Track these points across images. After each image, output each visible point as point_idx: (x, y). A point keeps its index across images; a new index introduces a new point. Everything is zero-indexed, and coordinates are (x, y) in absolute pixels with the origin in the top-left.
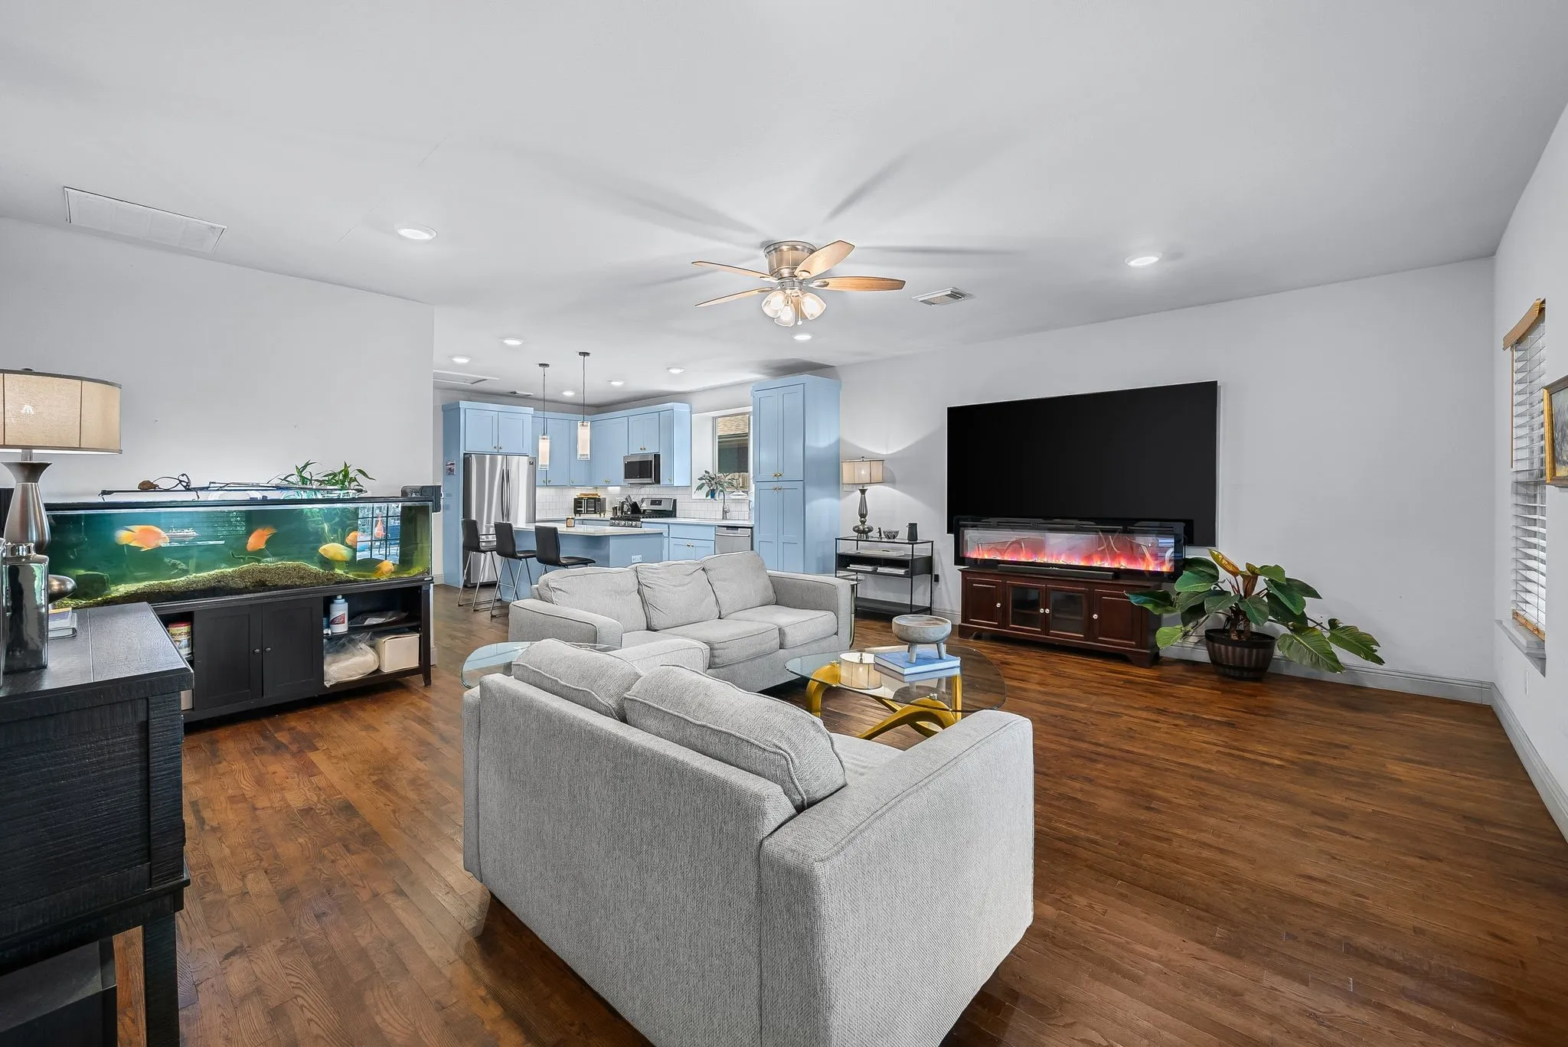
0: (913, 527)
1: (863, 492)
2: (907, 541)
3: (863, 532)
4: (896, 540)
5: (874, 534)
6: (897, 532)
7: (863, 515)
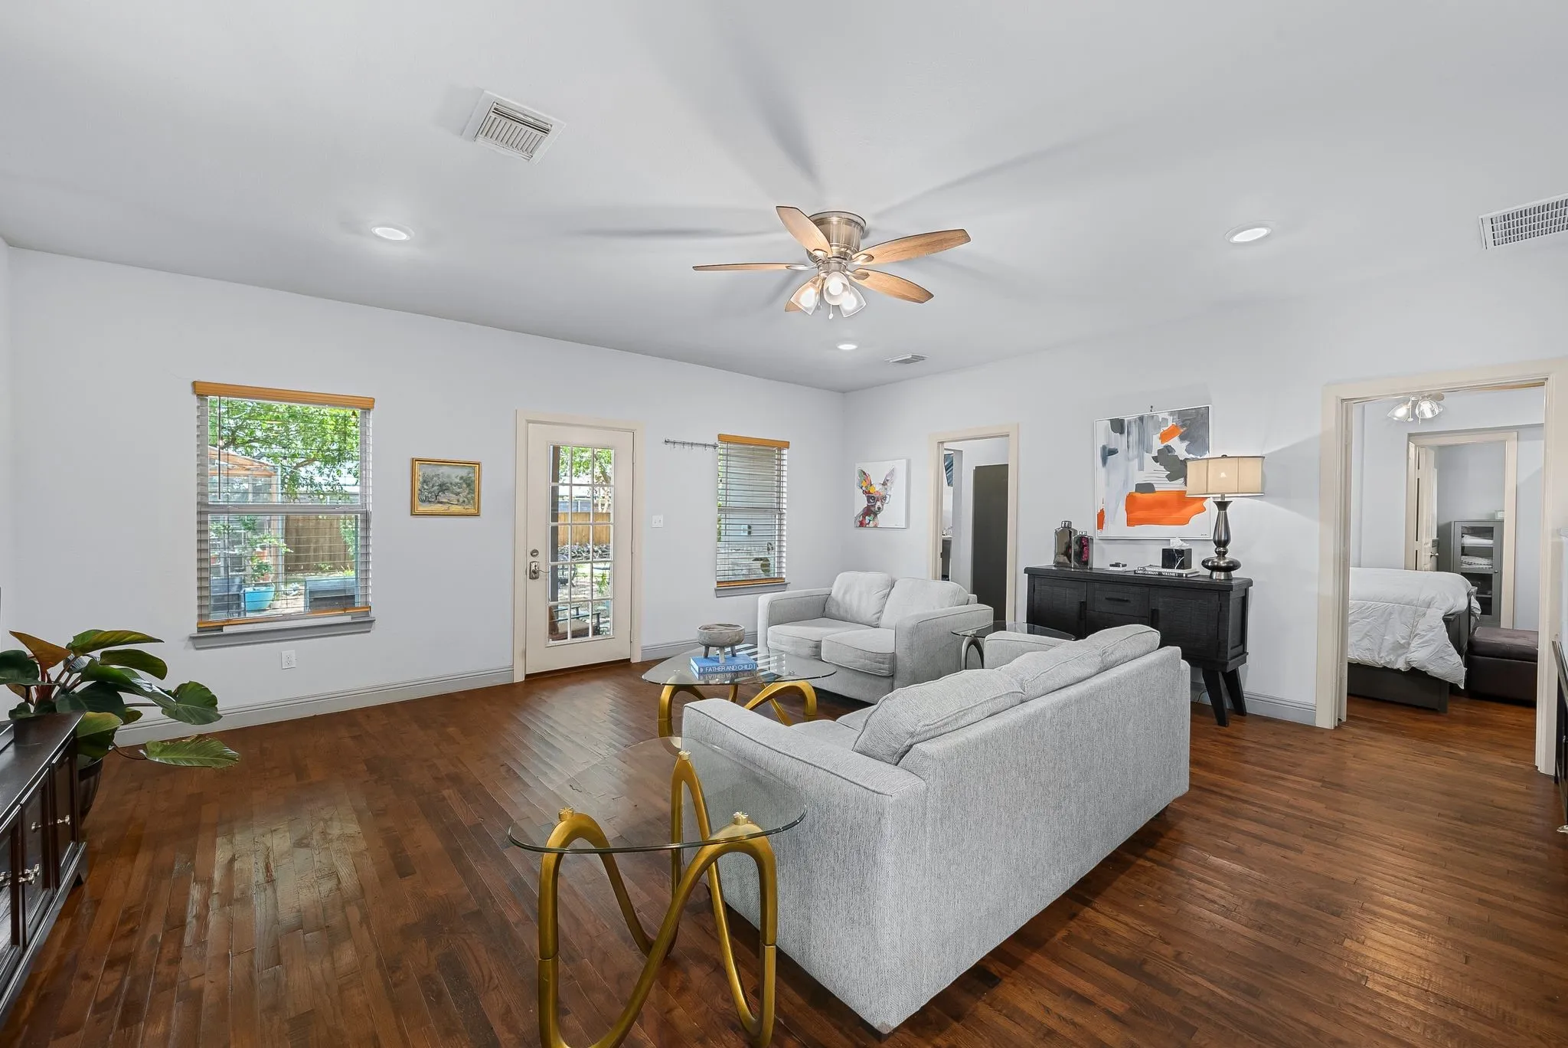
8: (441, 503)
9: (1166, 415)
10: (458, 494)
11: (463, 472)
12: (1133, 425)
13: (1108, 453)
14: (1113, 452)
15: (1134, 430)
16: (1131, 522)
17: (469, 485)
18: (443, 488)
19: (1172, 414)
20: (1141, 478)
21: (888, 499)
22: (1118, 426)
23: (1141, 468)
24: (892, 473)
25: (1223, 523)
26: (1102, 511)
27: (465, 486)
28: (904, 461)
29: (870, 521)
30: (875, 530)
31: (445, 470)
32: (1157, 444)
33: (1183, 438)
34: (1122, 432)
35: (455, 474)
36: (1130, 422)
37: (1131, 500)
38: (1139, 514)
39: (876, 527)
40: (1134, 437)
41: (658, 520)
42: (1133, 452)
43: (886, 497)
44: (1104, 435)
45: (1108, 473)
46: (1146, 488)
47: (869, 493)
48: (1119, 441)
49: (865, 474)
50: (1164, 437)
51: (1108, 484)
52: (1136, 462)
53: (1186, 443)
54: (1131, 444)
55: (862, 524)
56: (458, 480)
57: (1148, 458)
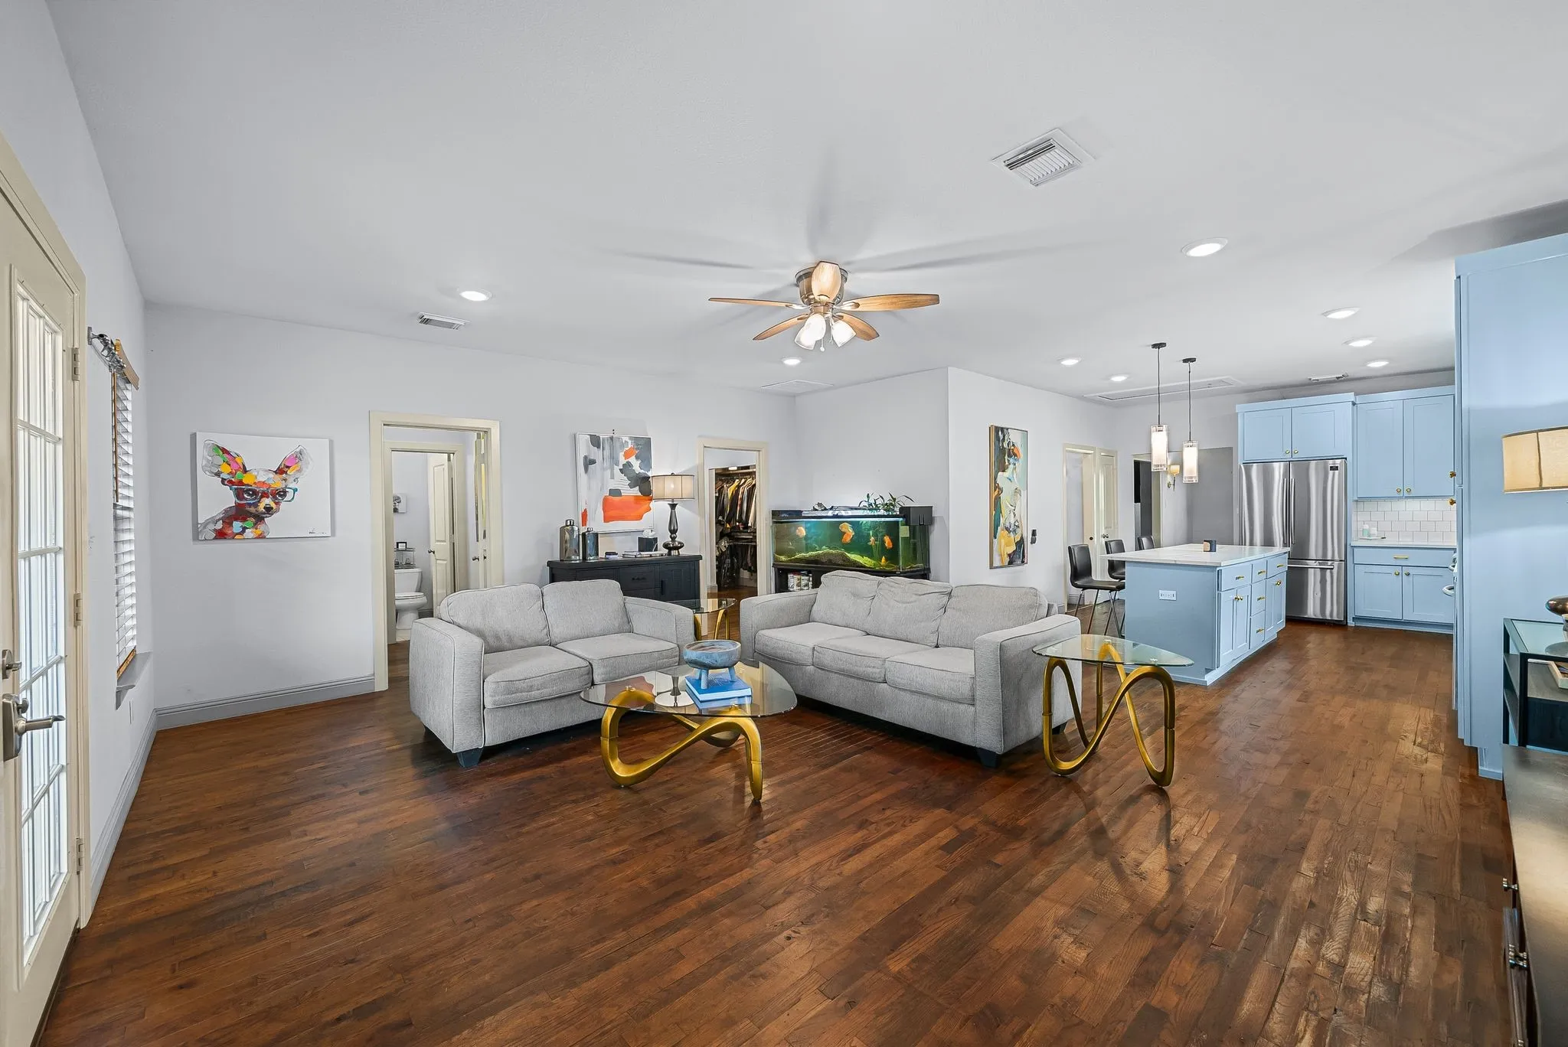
9: (627, 439)
12: (606, 441)
13: (589, 462)
14: (593, 462)
15: (607, 447)
16: (607, 519)
19: (631, 438)
20: (613, 485)
21: (289, 496)
22: (595, 441)
23: (612, 477)
24: (297, 457)
25: (673, 519)
26: (585, 510)
28: (327, 441)
29: (244, 529)
30: (261, 543)
32: (622, 461)
33: (637, 458)
34: (598, 447)
36: (603, 439)
37: (606, 504)
38: (612, 513)
39: (261, 537)
40: (607, 452)
42: (607, 464)
43: (285, 493)
44: (584, 448)
45: (589, 478)
46: (615, 492)
47: (241, 483)
48: (596, 454)
49: (224, 451)
50: (627, 455)
51: (589, 488)
52: (609, 471)
53: (639, 462)
54: (605, 457)
55: (221, 535)
57: (617, 469)
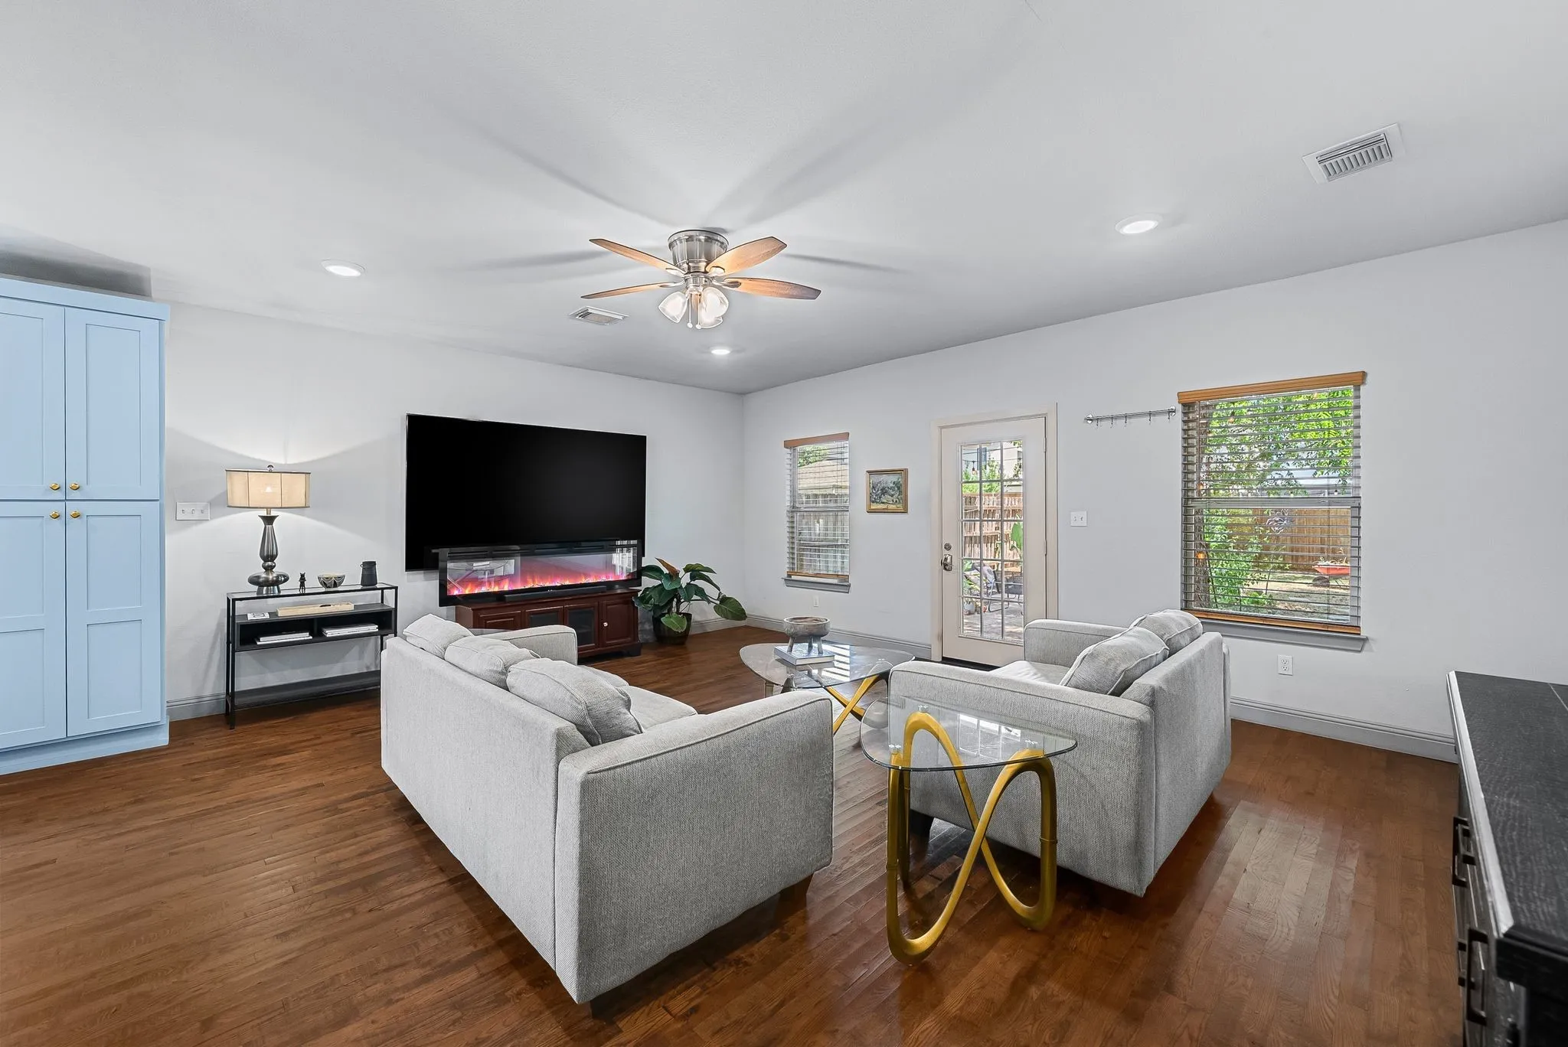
0: (369, 568)
1: (269, 520)
2: (360, 587)
3: (267, 585)
4: (339, 589)
5: (292, 585)
6: (341, 578)
7: (269, 558)
8: (883, 503)
10: (892, 496)
11: (894, 478)
17: (899, 488)
18: (884, 491)
27: (896, 489)
31: (884, 477)
35: (889, 480)
41: (1079, 518)
56: (892, 485)
